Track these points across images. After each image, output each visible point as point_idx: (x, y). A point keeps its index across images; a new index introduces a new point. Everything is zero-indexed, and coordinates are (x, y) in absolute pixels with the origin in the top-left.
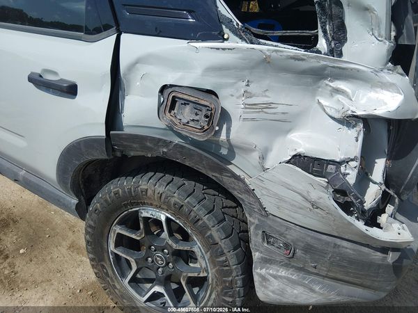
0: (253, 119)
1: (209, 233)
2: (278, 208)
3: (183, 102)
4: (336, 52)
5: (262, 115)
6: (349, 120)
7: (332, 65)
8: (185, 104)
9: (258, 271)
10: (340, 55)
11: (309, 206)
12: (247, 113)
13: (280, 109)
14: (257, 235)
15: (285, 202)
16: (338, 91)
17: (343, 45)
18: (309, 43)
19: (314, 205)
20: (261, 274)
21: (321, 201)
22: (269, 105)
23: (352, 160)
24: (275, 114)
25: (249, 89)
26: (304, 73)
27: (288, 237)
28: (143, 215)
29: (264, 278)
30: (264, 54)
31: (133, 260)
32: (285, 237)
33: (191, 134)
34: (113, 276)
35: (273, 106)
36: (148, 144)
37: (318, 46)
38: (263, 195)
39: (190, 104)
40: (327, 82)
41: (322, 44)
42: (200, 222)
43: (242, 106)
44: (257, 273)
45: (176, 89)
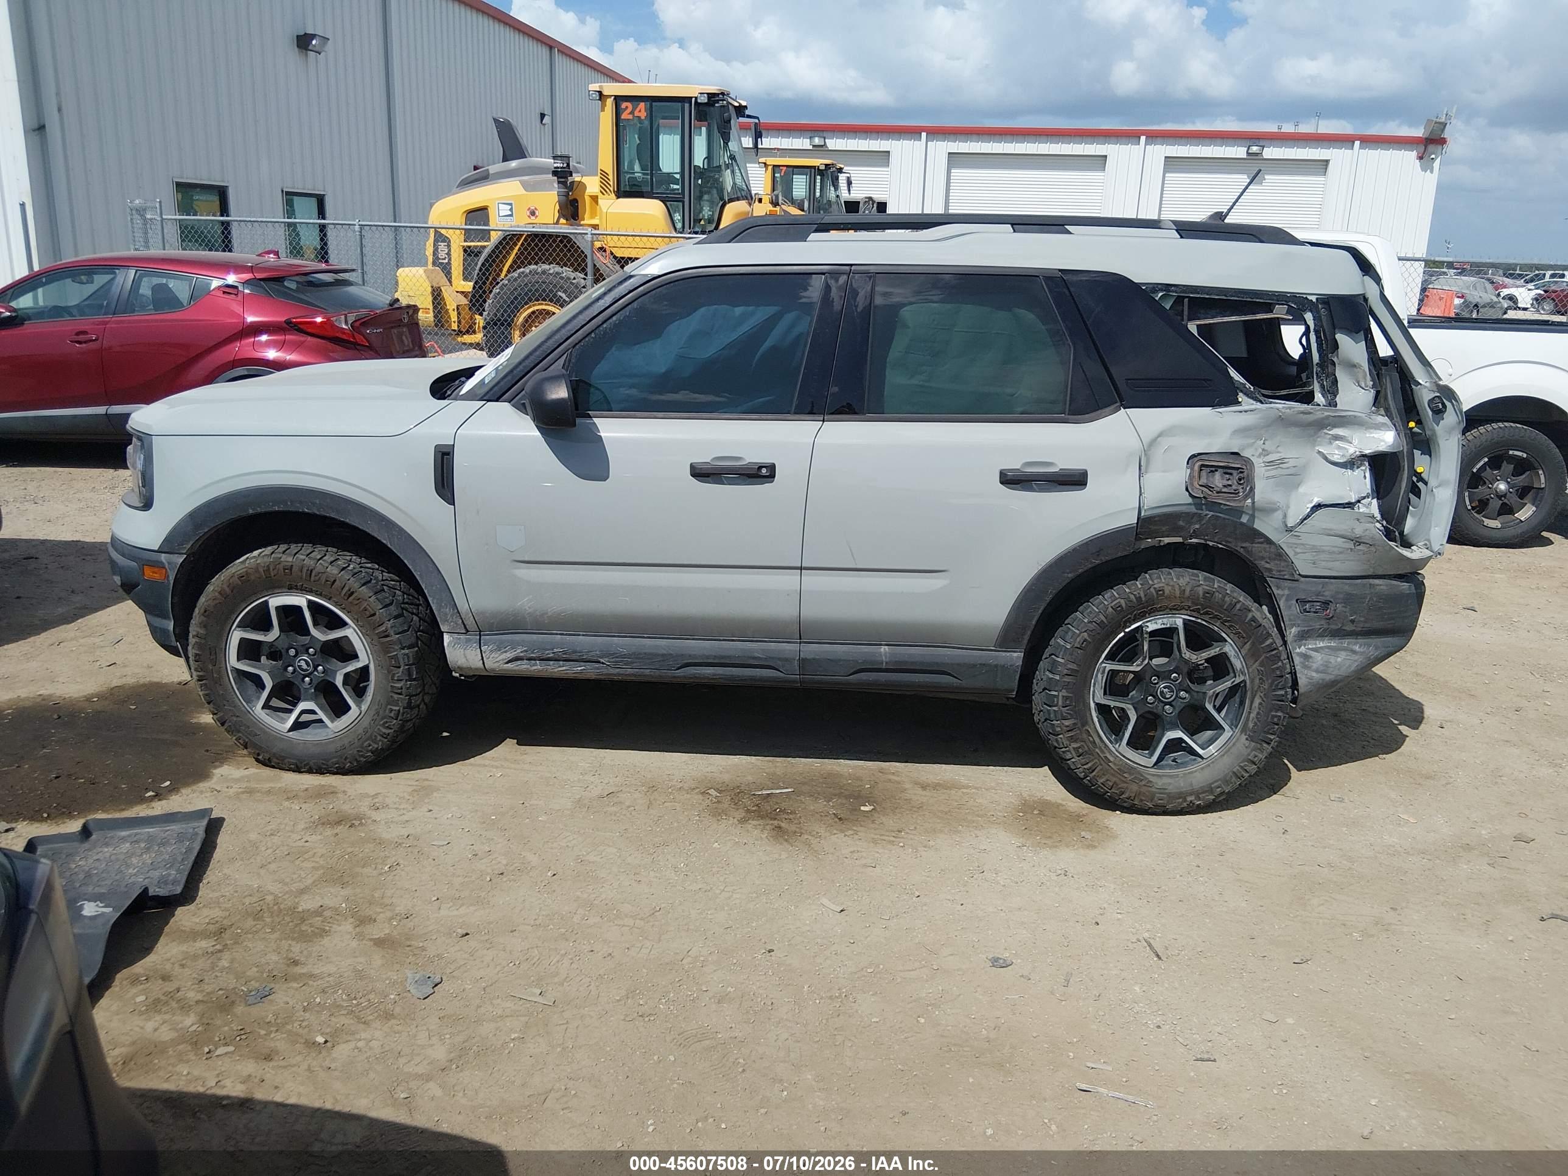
0: (1273, 477)
1: (1250, 616)
2: (1314, 563)
3: (1208, 470)
4: (1332, 404)
5: (1279, 472)
6: (1350, 464)
7: (1333, 414)
8: (1212, 471)
9: (1298, 650)
10: (1336, 406)
11: (1351, 545)
12: (1268, 470)
13: (1292, 463)
14: (1290, 607)
15: (1324, 551)
16: (1337, 438)
17: (1336, 396)
18: (1308, 398)
19: (1358, 541)
20: (1301, 653)
21: (1367, 533)
22: (1282, 461)
23: (1364, 498)
24: (1288, 468)
25: (1266, 447)
26: (1310, 424)
27: (1326, 593)
28: (1149, 630)
29: (1306, 657)
30: (1280, 411)
31: (1131, 707)
32: (1323, 596)
33: (1228, 501)
34: (1101, 744)
35: (1286, 460)
36: (1181, 523)
37: (1315, 400)
38: (1296, 553)
39: (1219, 470)
40: (1325, 431)
41: (1319, 397)
42: (1238, 606)
43: (1263, 465)
44: (1298, 654)
45: (1203, 457)
